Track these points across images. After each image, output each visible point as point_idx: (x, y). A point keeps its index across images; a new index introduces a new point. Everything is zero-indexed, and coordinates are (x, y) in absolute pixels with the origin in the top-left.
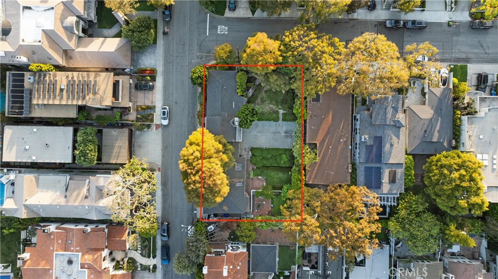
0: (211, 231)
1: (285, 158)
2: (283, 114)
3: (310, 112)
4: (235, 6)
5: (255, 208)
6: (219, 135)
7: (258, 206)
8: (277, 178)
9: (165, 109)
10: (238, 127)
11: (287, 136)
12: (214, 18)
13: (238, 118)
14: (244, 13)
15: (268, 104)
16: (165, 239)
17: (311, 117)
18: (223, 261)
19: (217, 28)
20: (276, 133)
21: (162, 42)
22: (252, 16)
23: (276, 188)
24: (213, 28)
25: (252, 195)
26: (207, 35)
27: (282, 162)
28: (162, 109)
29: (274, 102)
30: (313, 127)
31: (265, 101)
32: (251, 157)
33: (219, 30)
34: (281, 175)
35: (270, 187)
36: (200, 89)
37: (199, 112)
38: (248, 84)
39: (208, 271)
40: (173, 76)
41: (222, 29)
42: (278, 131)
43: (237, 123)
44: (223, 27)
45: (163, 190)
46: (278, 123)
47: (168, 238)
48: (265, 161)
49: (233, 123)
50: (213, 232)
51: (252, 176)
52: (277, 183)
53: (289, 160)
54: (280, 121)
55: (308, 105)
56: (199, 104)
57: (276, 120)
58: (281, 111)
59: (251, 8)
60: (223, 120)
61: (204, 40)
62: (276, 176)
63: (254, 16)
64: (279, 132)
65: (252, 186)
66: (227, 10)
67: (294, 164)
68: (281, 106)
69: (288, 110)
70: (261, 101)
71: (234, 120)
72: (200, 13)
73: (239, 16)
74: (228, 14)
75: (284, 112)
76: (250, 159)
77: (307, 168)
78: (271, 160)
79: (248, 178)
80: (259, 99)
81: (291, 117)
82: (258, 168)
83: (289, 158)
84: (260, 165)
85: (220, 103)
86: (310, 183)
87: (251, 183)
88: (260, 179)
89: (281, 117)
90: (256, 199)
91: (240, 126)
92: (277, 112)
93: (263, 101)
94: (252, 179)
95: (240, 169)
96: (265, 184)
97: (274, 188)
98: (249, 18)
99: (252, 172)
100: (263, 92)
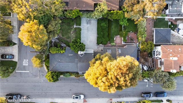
0: (148, 68)
1: (103, 24)
2: (76, 25)
3: (75, 8)
4: (10, 55)
5: (133, 42)
6: (90, 64)
7: (132, 40)
8: (115, 29)
9: (74, 97)
10: (84, 52)
11: (90, 23)
12: (19, 67)
13: (79, 52)
14: (15, 50)
15: (70, 34)
16: (152, 94)
17: (78, 7)
18: (167, 60)
19: (25, 66)
20: (88, 29)
21: (34, 99)
22: (17, 45)
23: (121, 29)
24: (24, 68)
25: (125, 44)
26: (29, 72)
27: (106, 25)
28: (74, 99)
29: (69, 31)
30: (84, 6)
31: (69, 36)
32: (103, 44)
33: (26, 65)
34: (113, 27)
35: (121, 32)
36: (62, 76)
37: (76, 77)
38: (58, 46)
39: (174, 69)
40: (54, 92)
41: (25, 63)
42: (86, 28)
43: (82, 53)
44: (24, 62)
45: (123, 97)
46: (82, 28)
47: (151, 93)
48: (105, 36)
49: (82, 55)
50: (148, 67)
51: (114, 44)
52: (118, 29)
53: (104, 21)
54: (81, 27)
55: (71, 9)
56: (71, 76)
57: (80, 29)
58: (75, 26)
59: (12, 45)
60: (80, 61)
61: (32, 74)
62: (114, 29)
63: (17, 43)
64: (88, 27)
65: (120, 43)
66: (14, 60)
67: (106, 18)
68: (71, 26)
69: (73, 22)
70: (68, 39)
71: (80, 54)
72: (16, 77)
73: (17, 52)
74: (16, 59)
75: (75, 24)
76: (104, 45)
77: (109, 10)
78: (105, 32)
79: (115, 46)
80: (68, 40)
81: (78, 20)
82: (109, 40)
83: (103, 21)
84: (107, 39)
85: (69, 63)
86: (118, 7)
87: (118, 44)
88: (116, 39)
89: (78, 26)
90: (127, 41)
91: (83, 50)
92: (75, 28)
93: (69, 38)
94: (116, 44)
95: (110, 50)
96: (118, 36)
97: (121, 30)
98: (18, 47)
99: (111, 43)
100: (63, 37)
